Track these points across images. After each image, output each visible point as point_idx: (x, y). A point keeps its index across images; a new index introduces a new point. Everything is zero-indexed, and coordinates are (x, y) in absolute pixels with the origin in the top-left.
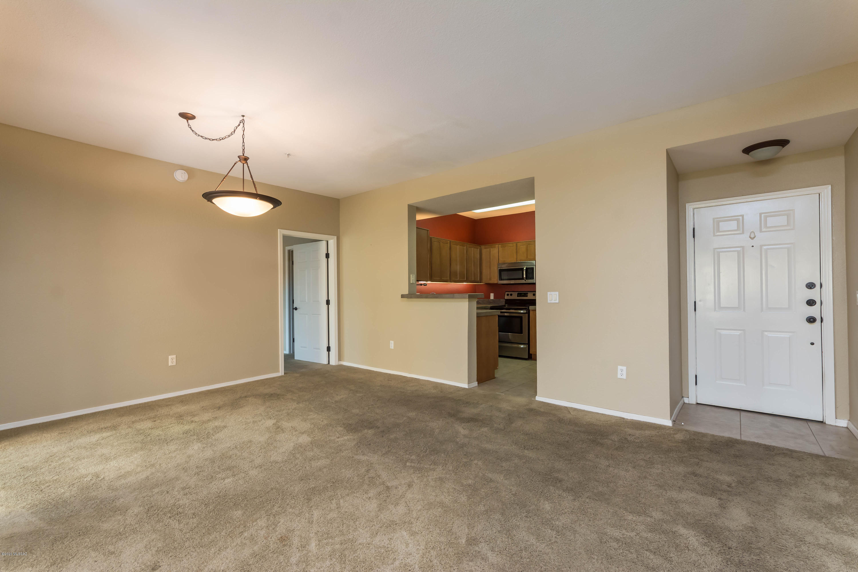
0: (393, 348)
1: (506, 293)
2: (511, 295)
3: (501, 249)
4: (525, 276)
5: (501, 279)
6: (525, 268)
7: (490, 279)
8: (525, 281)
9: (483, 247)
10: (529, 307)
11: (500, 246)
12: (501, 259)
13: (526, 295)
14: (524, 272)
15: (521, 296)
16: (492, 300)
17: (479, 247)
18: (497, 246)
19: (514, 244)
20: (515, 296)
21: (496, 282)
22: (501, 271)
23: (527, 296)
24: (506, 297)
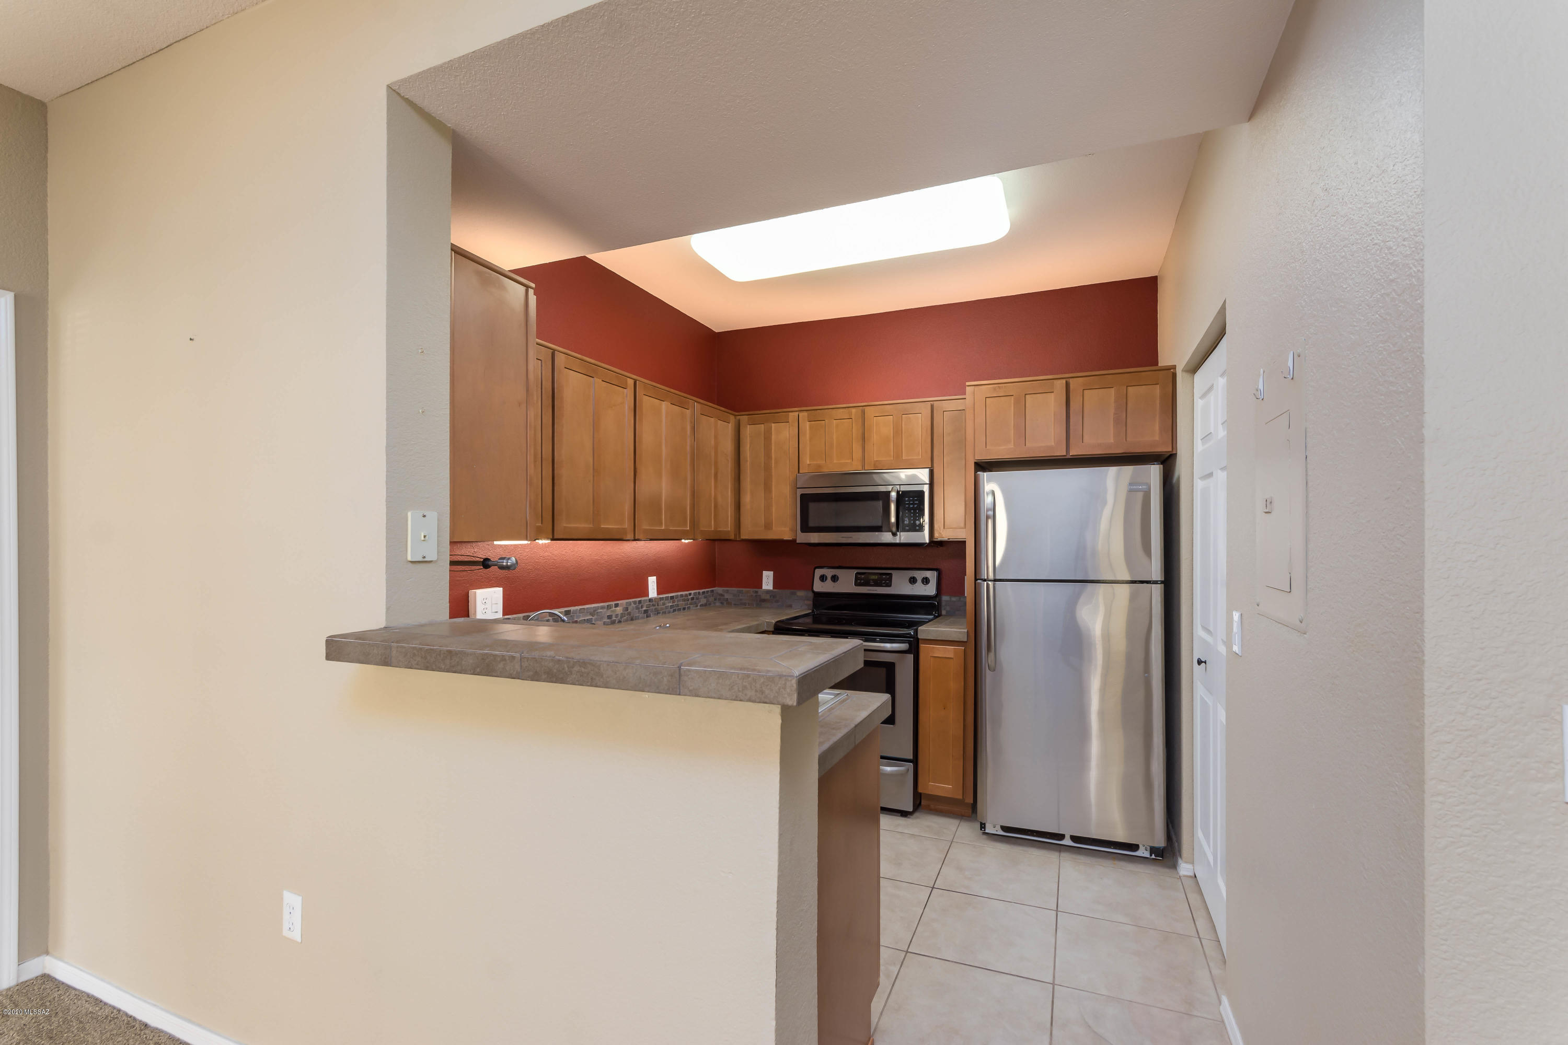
0: (298, 939)
1: (819, 572)
2: (835, 579)
3: (806, 426)
4: (893, 519)
5: (805, 528)
6: (894, 494)
7: (768, 526)
8: (894, 534)
9: (744, 419)
10: (916, 632)
11: (804, 415)
12: (806, 460)
13: (887, 581)
14: (893, 507)
15: (866, 583)
16: (768, 592)
17: (732, 417)
18: (793, 416)
19: (854, 410)
20: (846, 583)
21: (787, 537)
22: (806, 500)
23: (889, 585)
24: (819, 587)
